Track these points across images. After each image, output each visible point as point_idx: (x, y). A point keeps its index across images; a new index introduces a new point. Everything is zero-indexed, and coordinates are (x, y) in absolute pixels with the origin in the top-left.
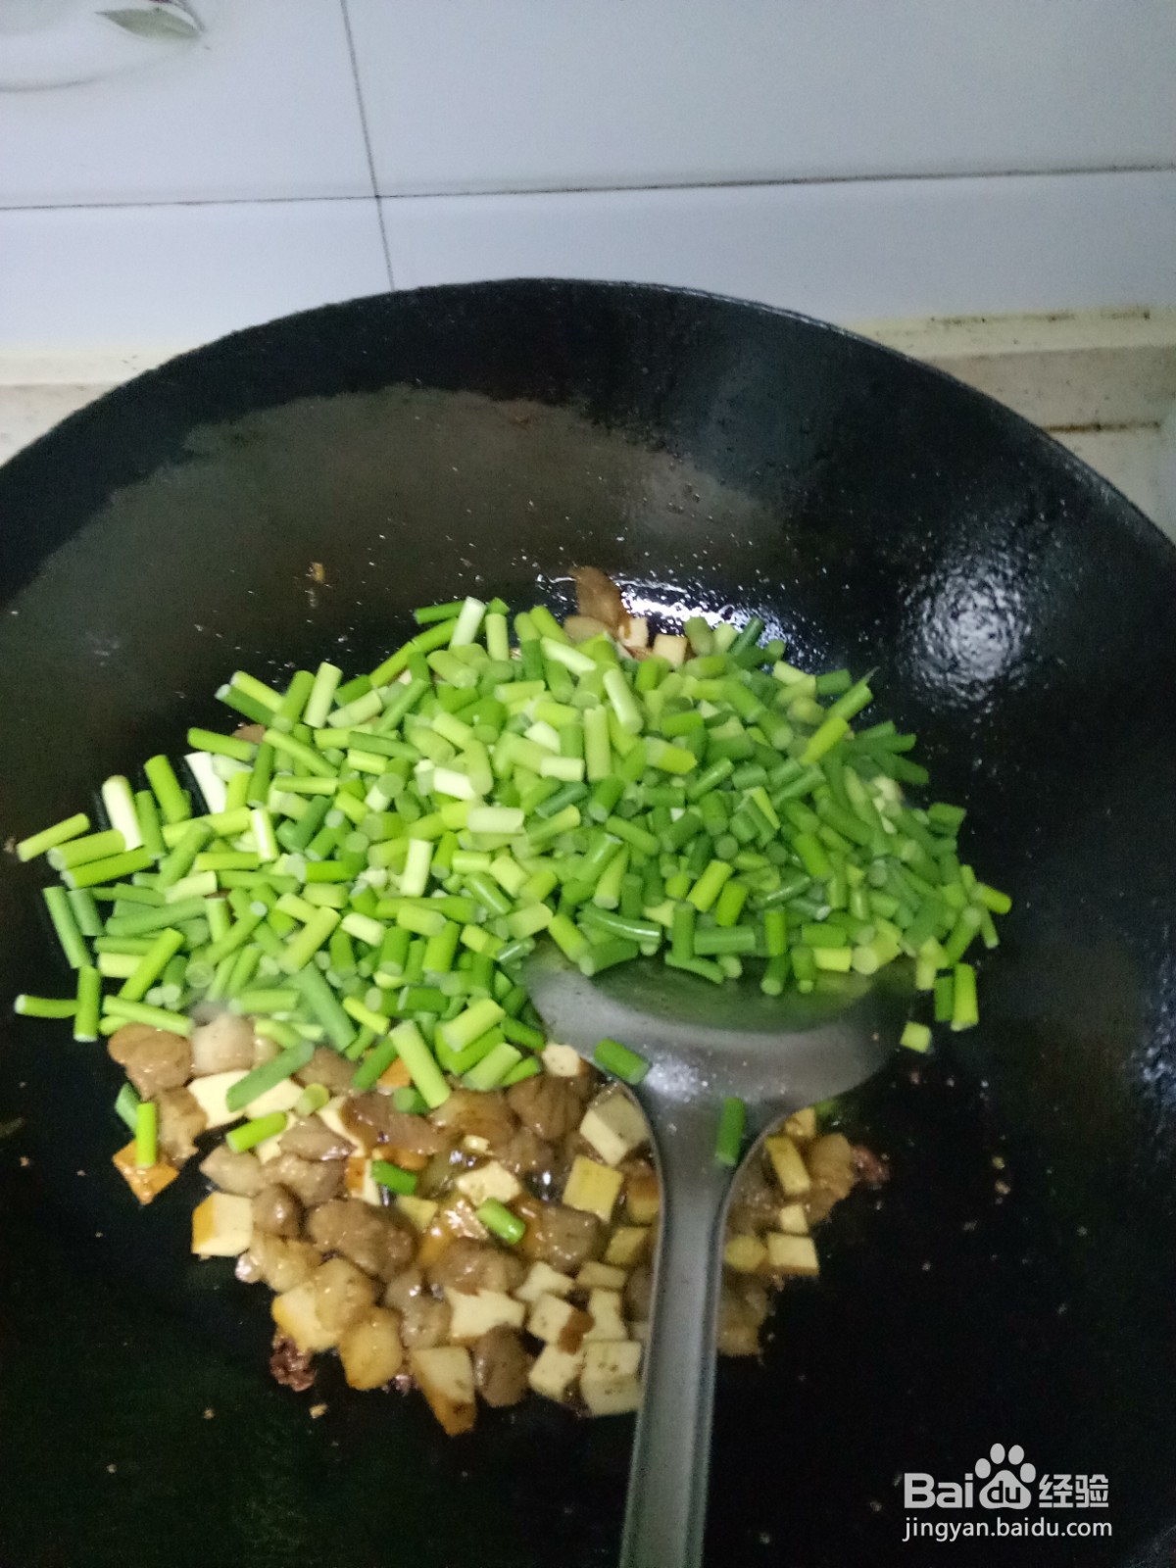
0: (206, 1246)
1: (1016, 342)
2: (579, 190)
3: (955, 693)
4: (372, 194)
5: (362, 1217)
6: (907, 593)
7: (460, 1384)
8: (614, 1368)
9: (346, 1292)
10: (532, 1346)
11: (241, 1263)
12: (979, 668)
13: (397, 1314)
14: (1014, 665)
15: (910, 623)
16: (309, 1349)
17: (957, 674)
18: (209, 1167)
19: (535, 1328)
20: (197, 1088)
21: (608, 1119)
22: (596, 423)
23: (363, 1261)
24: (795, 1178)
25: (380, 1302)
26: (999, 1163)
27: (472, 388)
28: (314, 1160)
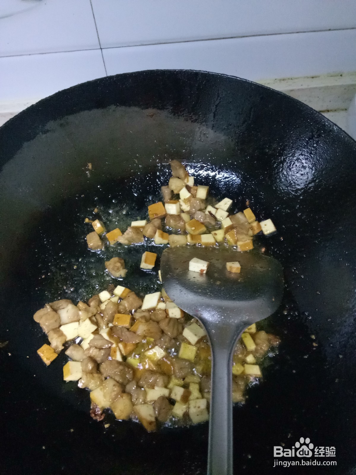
0: (68, 378)
1: (302, 85)
2: (164, 43)
3: (291, 193)
4: (99, 48)
5: (116, 365)
6: (275, 163)
7: (150, 415)
8: (199, 407)
9: (113, 389)
10: (172, 402)
11: (79, 382)
12: (298, 185)
13: (130, 395)
14: (309, 183)
15: (276, 172)
16: (102, 407)
17: (292, 187)
18: (68, 353)
19: (173, 396)
20: (62, 328)
21: (191, 330)
22: (174, 115)
23: (118, 378)
24: (251, 345)
25: (124, 391)
26: (313, 337)
27: (135, 105)
28: (100, 349)
